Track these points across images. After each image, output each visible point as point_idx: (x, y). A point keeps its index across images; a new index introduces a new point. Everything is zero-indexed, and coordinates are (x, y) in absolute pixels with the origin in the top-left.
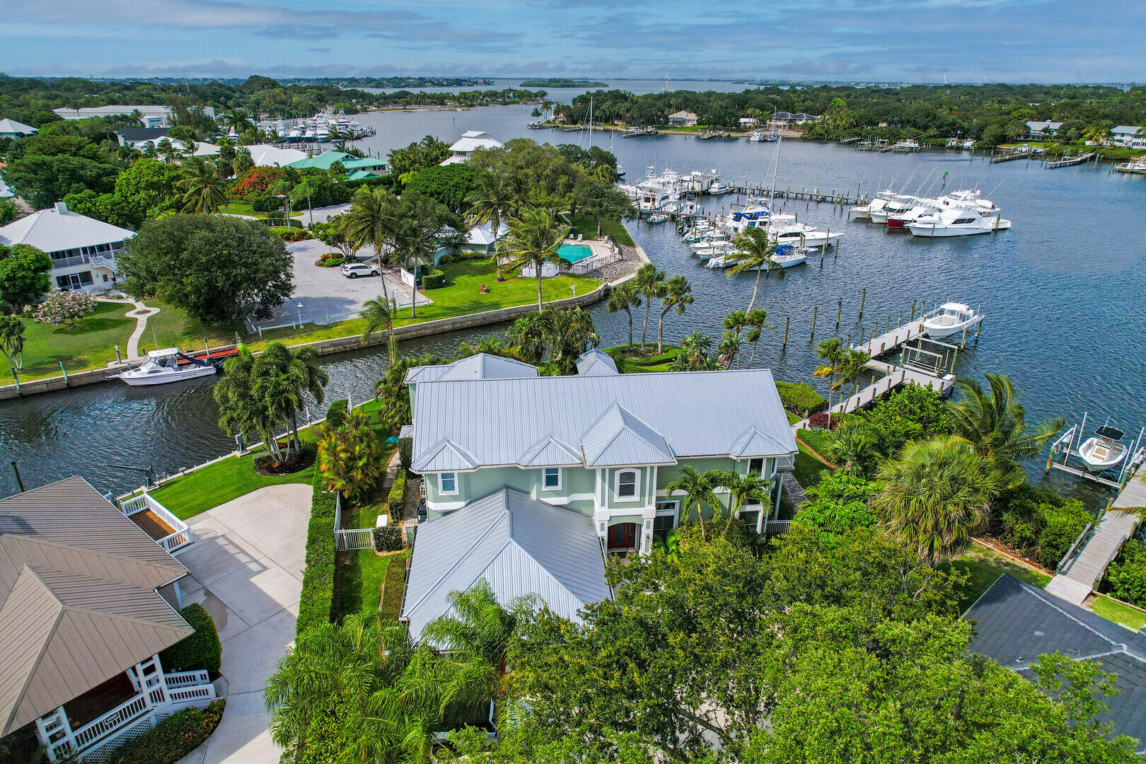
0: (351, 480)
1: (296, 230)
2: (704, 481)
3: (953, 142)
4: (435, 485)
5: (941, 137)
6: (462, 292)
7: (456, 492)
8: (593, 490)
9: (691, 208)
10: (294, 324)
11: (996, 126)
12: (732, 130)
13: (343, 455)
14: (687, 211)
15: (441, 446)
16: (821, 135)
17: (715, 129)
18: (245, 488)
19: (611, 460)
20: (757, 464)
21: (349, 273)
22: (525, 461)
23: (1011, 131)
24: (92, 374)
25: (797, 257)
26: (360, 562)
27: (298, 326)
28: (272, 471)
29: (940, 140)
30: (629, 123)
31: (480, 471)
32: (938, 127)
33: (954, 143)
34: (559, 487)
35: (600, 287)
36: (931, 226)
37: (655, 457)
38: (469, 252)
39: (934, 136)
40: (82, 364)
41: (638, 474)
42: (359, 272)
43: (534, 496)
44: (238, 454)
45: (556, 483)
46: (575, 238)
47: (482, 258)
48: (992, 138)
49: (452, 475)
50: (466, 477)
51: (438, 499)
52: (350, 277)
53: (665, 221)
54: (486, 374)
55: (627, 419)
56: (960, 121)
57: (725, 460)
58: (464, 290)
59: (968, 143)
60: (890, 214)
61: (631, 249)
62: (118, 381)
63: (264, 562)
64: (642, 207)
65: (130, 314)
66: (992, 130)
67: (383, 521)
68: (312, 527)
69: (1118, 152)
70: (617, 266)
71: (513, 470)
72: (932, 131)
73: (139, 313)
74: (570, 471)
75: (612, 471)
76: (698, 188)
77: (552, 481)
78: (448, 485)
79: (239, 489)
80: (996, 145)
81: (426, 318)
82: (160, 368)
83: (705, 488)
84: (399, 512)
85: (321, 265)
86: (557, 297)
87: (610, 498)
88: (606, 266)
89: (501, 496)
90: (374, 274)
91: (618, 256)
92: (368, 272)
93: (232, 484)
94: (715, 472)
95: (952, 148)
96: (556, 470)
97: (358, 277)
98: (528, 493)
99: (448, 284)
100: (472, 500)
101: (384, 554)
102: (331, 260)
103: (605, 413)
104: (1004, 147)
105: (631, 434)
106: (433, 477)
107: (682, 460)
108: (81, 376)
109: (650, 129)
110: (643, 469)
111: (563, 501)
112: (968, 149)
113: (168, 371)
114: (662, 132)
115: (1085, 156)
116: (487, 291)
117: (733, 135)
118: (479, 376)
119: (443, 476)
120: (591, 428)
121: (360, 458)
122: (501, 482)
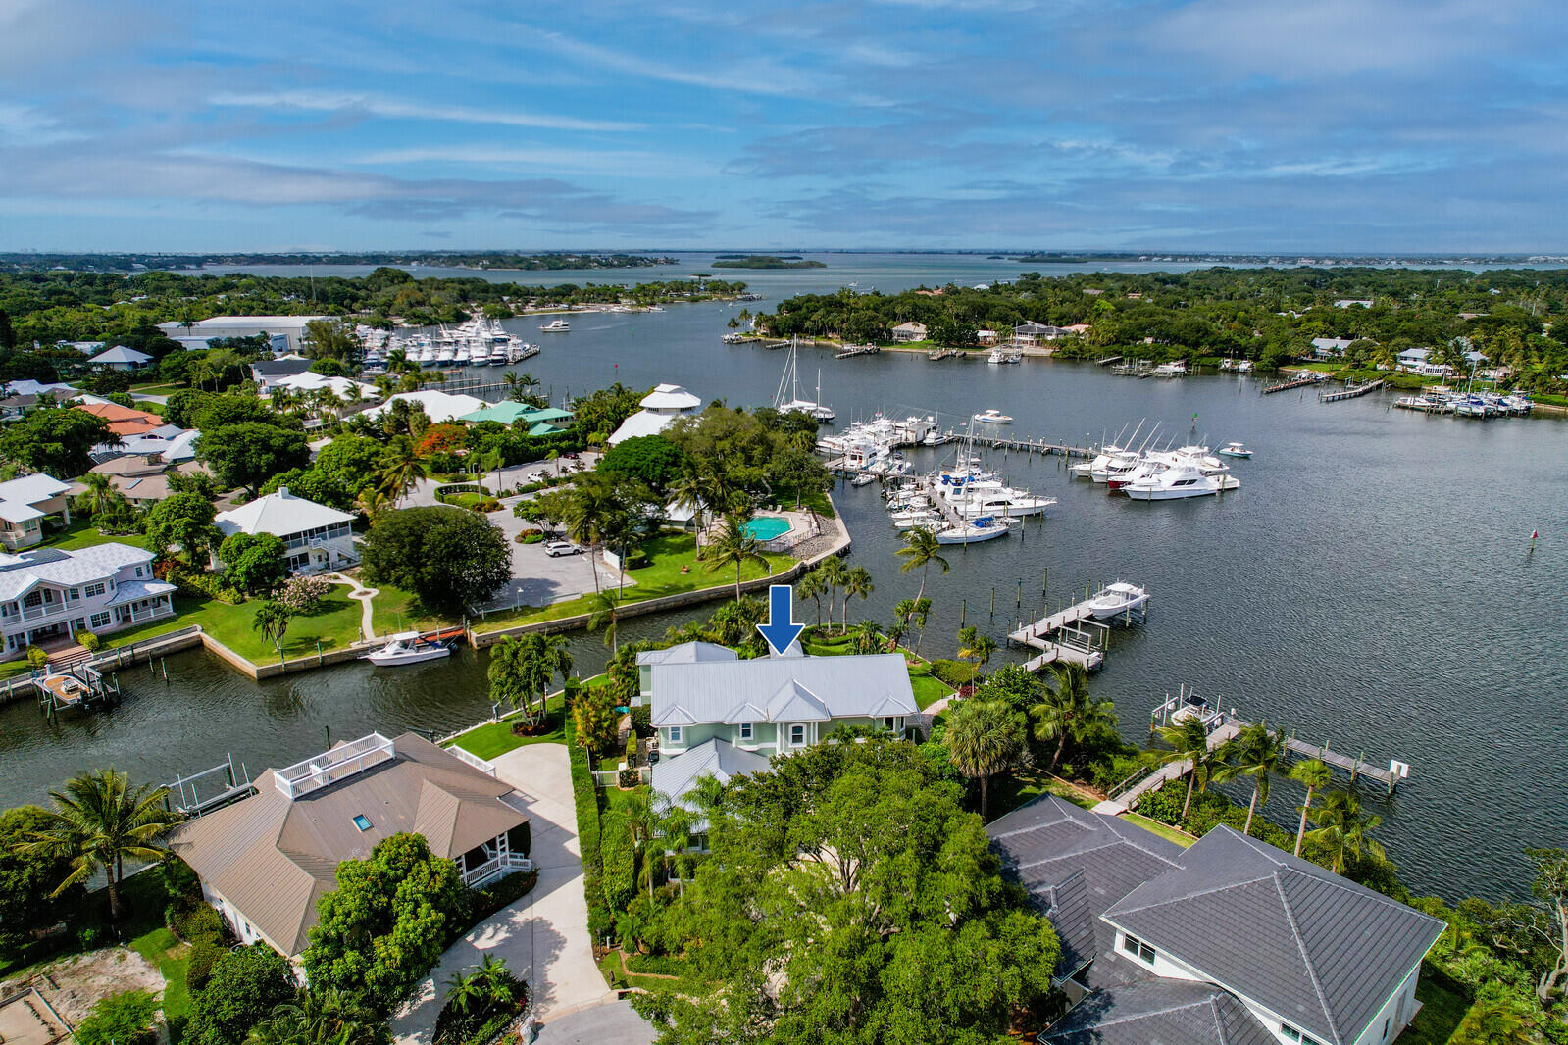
0: (597, 738)
1: (486, 500)
2: (850, 731)
3: (1226, 363)
4: (667, 738)
5: (1215, 355)
6: (664, 573)
7: (681, 741)
8: (775, 740)
9: (900, 467)
10: (512, 607)
11: (1276, 345)
12: (969, 347)
13: (593, 719)
14: (895, 471)
15: (671, 708)
16: (1074, 353)
17: (948, 345)
18: (509, 747)
19: (785, 718)
20: (889, 721)
21: (552, 553)
22: (728, 719)
23: (1293, 351)
24: (340, 654)
25: (998, 528)
26: (608, 794)
27: (515, 608)
28: (526, 733)
29: (1213, 360)
30: (845, 339)
31: (698, 726)
32: (1212, 345)
33: (1228, 365)
34: (752, 738)
35: (796, 566)
36: (1148, 489)
37: (817, 716)
38: (667, 527)
39: (1208, 355)
40: (331, 645)
41: (805, 727)
42: (562, 551)
43: (734, 745)
44: (493, 721)
45: (749, 735)
46: (774, 509)
47: (678, 534)
48: (1272, 359)
49: (678, 729)
50: (688, 730)
51: (667, 746)
52: (553, 556)
53: (872, 482)
54: (699, 658)
55: (799, 691)
56: (1235, 338)
57: (865, 718)
58: (666, 572)
59: (1244, 365)
60: (1111, 473)
61: (830, 521)
62: (368, 661)
63: (536, 797)
64: (848, 466)
65: (352, 596)
66: (1271, 349)
67: (623, 766)
68: (573, 770)
69: (1409, 380)
70: (814, 542)
71: (720, 726)
72: (1205, 349)
73: (360, 594)
74: (760, 726)
75: (787, 725)
76: (912, 438)
77: (746, 733)
78: (675, 737)
79: (504, 747)
80: (1277, 367)
81: (632, 599)
82: (404, 650)
83: (850, 737)
84: (634, 760)
85: (521, 542)
86: (754, 576)
87: (786, 745)
88: (804, 542)
89: (711, 744)
90: (576, 552)
91: (817, 531)
92: (570, 550)
93: (497, 744)
94: (858, 726)
95: (1225, 370)
96: (749, 725)
97: (560, 555)
98: (730, 742)
99: (650, 564)
100: (692, 746)
101: (625, 789)
102: (531, 537)
103: (784, 686)
104: (1288, 369)
105: (799, 700)
106: (664, 730)
107: (834, 720)
108: (332, 656)
109: (869, 347)
110: (808, 724)
111: (754, 748)
112: (1245, 373)
113: (410, 653)
114: (885, 349)
115: (1370, 385)
116: (688, 571)
117: (970, 353)
118: (693, 660)
119: (673, 729)
120: (774, 696)
121: (605, 721)
122: (711, 734)
